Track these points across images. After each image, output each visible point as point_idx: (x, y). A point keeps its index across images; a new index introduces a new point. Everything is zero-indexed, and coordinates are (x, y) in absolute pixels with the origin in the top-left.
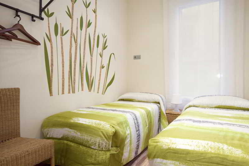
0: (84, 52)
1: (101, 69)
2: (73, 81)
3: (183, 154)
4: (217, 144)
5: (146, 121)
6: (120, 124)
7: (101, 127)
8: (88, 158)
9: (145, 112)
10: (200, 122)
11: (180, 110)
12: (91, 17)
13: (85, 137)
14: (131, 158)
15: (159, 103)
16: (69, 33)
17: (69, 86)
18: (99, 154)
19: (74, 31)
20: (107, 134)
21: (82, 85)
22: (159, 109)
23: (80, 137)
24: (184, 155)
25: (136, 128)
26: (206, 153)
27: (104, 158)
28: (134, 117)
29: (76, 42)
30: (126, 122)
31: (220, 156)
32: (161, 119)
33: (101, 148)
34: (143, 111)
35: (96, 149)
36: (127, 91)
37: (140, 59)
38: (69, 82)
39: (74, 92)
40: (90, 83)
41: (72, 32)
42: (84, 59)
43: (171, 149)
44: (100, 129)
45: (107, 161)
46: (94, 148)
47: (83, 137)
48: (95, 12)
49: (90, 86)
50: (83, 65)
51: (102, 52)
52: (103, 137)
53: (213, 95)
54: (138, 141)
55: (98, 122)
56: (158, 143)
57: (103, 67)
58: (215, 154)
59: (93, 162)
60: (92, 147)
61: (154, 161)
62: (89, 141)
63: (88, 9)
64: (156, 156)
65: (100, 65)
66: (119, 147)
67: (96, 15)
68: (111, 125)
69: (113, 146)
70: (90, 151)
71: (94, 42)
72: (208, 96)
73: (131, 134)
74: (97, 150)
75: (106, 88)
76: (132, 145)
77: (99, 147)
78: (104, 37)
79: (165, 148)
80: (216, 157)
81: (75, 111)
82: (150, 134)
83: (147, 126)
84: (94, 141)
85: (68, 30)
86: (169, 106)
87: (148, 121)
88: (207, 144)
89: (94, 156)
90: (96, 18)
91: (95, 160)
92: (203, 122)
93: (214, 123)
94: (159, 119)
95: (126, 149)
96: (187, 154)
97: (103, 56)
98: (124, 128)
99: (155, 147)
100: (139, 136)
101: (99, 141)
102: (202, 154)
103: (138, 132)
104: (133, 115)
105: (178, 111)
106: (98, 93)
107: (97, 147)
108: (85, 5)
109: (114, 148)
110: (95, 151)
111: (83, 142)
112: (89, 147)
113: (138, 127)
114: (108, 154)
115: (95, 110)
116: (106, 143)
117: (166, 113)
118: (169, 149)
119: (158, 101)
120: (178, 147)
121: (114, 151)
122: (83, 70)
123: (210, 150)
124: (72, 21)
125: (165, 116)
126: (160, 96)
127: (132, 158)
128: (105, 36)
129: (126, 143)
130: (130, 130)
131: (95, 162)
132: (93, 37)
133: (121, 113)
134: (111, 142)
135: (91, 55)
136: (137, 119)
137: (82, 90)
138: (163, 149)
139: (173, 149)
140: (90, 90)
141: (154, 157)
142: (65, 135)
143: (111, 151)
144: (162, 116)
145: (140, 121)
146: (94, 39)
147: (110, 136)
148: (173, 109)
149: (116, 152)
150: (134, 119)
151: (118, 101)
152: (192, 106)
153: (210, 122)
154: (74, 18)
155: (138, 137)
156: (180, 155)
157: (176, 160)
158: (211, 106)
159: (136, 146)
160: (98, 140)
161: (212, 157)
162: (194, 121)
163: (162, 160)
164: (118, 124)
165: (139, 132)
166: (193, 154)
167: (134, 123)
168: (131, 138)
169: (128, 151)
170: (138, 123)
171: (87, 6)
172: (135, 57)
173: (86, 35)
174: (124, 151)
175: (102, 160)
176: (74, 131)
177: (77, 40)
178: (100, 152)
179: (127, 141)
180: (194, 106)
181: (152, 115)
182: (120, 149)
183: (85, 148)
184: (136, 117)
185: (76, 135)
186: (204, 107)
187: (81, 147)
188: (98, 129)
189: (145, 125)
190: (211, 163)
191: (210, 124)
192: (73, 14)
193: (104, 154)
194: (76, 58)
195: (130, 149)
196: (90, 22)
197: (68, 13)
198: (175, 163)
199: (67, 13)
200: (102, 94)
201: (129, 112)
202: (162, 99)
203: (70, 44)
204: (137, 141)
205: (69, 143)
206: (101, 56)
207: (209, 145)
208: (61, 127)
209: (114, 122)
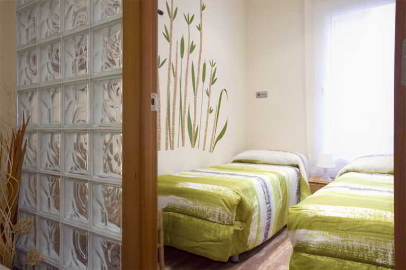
0: (186, 90)
1: (208, 114)
2: (171, 133)
3: (334, 222)
4: (378, 212)
5: (279, 192)
6: (245, 191)
7: (221, 193)
8: (205, 234)
9: (277, 178)
10: (360, 189)
11: (331, 178)
12: (195, 37)
13: (200, 206)
14: (260, 240)
15: (297, 167)
16: (167, 63)
17: (167, 138)
18: (220, 228)
19: (173, 61)
20: (230, 203)
21: (183, 137)
22: (298, 176)
23: (192, 206)
24: (335, 224)
25: (266, 199)
26: (364, 221)
27: (226, 234)
28: (263, 184)
29: (175, 75)
30: (252, 189)
31: (381, 224)
32: (301, 191)
33: (222, 220)
34: (275, 177)
35: (215, 222)
36: (247, 148)
37: (266, 97)
38: (167, 133)
39: (172, 148)
40: (193, 135)
41: (170, 61)
42: (185, 99)
43: (318, 217)
44: (220, 196)
45: (230, 238)
46: (213, 220)
47: (197, 206)
48: (199, 28)
49: (193, 140)
50: (185, 109)
51: (210, 87)
52: (225, 205)
53: (386, 155)
54: (269, 218)
55: (215, 187)
56: (302, 211)
57: (211, 111)
58: (375, 221)
59: (212, 238)
60: (211, 219)
61: (297, 233)
62: (205, 212)
63: (190, 25)
64: (299, 227)
65: (207, 108)
66: (244, 222)
67: (201, 34)
68: (234, 191)
69: (237, 219)
70: (207, 224)
71: (199, 74)
72: (378, 155)
73: (259, 207)
74: (216, 224)
75: (215, 144)
76: (261, 222)
77: (220, 219)
78: (213, 65)
79: (310, 216)
80: (376, 225)
81: (176, 174)
82: (285, 212)
83: (280, 198)
84: (213, 212)
85: (165, 60)
86: (314, 171)
87: (282, 191)
88: (366, 212)
89: (213, 231)
90: (201, 38)
91: (215, 235)
92: (365, 189)
93: (380, 191)
94: (298, 190)
95: (253, 226)
96: (339, 222)
97: (211, 95)
98: (250, 198)
99: (297, 215)
100: (269, 210)
101: (220, 211)
102: (358, 222)
103: (268, 205)
104: (261, 181)
105: (328, 179)
106: (204, 150)
107: (216, 220)
108: (186, 20)
109: (239, 223)
110: (213, 225)
111: (196, 212)
112: (206, 219)
113: (269, 198)
114: (232, 229)
115: (203, 174)
116: (229, 215)
117: (309, 183)
118: (316, 217)
119: (295, 164)
120: (327, 215)
121: (238, 226)
122: (184, 116)
123: (368, 217)
124: (171, 45)
125: (307, 186)
126: (299, 155)
127: (261, 242)
128: (214, 63)
129: (253, 217)
130: (258, 201)
131: (214, 238)
132: (197, 66)
133: (244, 178)
134: (235, 214)
135: (195, 94)
136: (266, 187)
137: (183, 145)
138: (308, 218)
139: (321, 217)
140: (193, 146)
141: (296, 228)
142: (170, 205)
143: (235, 226)
144: (302, 186)
145: (271, 189)
146: (199, 69)
147: (235, 205)
148: (321, 177)
149: (241, 228)
150: (262, 186)
151: (232, 163)
152: (350, 171)
153: (374, 190)
154: (173, 42)
155: (269, 213)
156: (329, 224)
157: (324, 230)
158: (382, 172)
159: (266, 225)
160: (218, 209)
161: (371, 225)
162: (351, 188)
163: (306, 230)
164: (243, 191)
165: (270, 205)
166: (346, 222)
167: (263, 193)
168: (259, 212)
169: (256, 230)
170: (268, 192)
171: (189, 22)
172: (258, 95)
173: (188, 64)
174: (251, 229)
175: (224, 236)
176: (183, 198)
177: (176, 73)
178: (221, 226)
179: (255, 215)
180: (354, 171)
181: (287, 184)
182: (245, 224)
183: (200, 220)
184: (265, 184)
185: (187, 204)
186: (372, 173)
187: (194, 219)
188: (217, 196)
189: (278, 197)
190: (369, 232)
191: (374, 192)
192: (171, 35)
193: (225, 228)
194: (175, 99)
195: (258, 227)
196: (194, 45)
197: (166, 34)
198: (323, 233)
199: (164, 34)
200: (210, 151)
201: (255, 177)
202: (303, 160)
203: (167, 79)
204: (267, 217)
205: (177, 215)
206: (208, 94)
207: (368, 212)
208: (164, 195)
209: (238, 188)
